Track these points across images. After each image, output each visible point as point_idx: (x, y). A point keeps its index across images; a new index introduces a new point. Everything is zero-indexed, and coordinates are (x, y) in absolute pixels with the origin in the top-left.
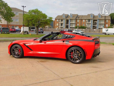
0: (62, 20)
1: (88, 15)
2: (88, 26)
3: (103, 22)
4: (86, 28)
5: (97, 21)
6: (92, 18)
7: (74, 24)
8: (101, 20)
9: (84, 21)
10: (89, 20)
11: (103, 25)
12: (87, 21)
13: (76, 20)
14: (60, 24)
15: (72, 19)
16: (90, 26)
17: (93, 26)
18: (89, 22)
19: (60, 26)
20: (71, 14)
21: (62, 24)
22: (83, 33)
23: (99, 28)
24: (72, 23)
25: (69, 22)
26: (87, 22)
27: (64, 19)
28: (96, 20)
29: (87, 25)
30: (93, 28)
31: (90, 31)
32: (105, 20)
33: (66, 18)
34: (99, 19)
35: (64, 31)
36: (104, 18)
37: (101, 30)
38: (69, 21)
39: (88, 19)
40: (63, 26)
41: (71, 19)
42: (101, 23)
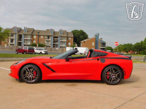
0: (12, 35)
1: (47, 30)
2: (47, 44)
3: (65, 40)
4: (45, 47)
5: (58, 39)
6: (52, 34)
7: (29, 41)
8: (62, 37)
9: (42, 37)
10: (49, 37)
11: (66, 43)
12: (46, 37)
13: (32, 36)
14: (10, 40)
15: (27, 35)
16: (50, 44)
17: (54, 44)
18: (49, 38)
19: (10, 43)
20: (25, 28)
21: (12, 41)
22: (47, 52)
23: (61, 47)
24: (27, 40)
25: (23, 38)
26: (46, 39)
27: (16, 34)
28: (57, 37)
29: (45, 42)
30: (54, 47)
31: (51, 50)
32: (68, 37)
33: (18, 33)
34: (61, 36)
35: (23, 49)
36: (66, 35)
37: (64, 49)
38: (23, 36)
39: (46, 36)
40: (14, 43)
41: (25, 34)
42: (62, 41)
